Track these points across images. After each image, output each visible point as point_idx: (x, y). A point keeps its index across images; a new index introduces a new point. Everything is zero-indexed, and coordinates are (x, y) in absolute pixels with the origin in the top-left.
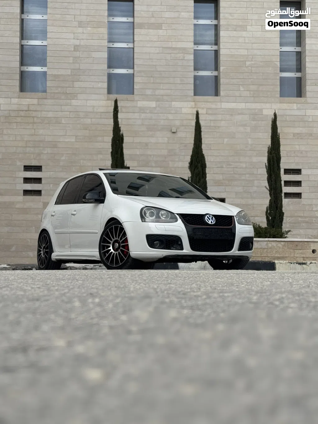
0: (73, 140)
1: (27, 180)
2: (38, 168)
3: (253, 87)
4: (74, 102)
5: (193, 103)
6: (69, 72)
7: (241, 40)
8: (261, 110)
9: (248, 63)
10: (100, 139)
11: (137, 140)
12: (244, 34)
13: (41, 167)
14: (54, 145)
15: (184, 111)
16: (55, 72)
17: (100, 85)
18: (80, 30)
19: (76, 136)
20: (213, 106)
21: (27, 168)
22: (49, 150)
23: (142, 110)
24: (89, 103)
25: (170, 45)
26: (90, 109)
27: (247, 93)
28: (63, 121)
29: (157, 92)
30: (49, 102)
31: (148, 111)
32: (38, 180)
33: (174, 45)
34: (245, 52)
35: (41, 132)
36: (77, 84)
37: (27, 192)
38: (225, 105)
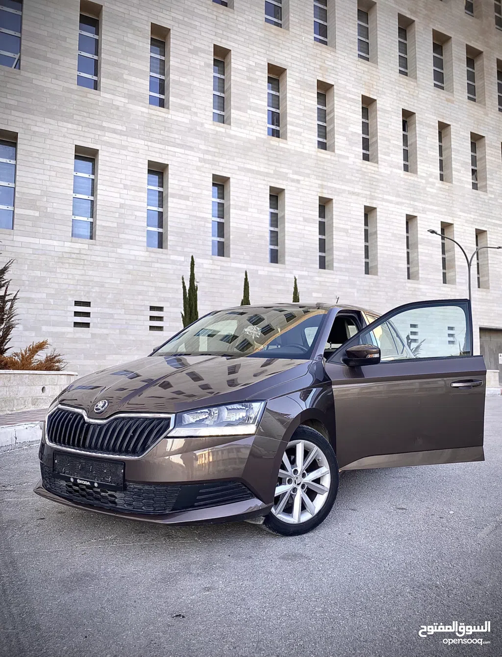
0: (118, 282)
1: (77, 314)
2: (88, 304)
3: (252, 254)
4: (119, 251)
5: (211, 261)
6: (115, 225)
7: (244, 218)
8: (257, 271)
9: (249, 235)
10: (140, 282)
11: (170, 286)
12: (246, 213)
13: (90, 303)
14: (102, 285)
15: (205, 266)
16: (104, 224)
17: (141, 239)
18: (125, 191)
19: (121, 279)
20: (225, 265)
21: (77, 303)
22: (97, 289)
23: (174, 262)
24: (133, 253)
25: (194, 213)
26: (133, 258)
27: (247, 258)
28: (110, 265)
29: (186, 250)
30: (98, 248)
31: (178, 264)
32: (87, 314)
33: (198, 214)
34: (246, 227)
35: (91, 273)
36: (122, 236)
37: (76, 324)
38: (234, 265)
